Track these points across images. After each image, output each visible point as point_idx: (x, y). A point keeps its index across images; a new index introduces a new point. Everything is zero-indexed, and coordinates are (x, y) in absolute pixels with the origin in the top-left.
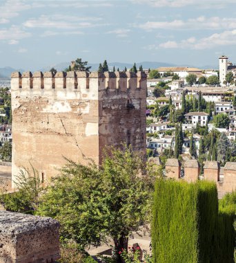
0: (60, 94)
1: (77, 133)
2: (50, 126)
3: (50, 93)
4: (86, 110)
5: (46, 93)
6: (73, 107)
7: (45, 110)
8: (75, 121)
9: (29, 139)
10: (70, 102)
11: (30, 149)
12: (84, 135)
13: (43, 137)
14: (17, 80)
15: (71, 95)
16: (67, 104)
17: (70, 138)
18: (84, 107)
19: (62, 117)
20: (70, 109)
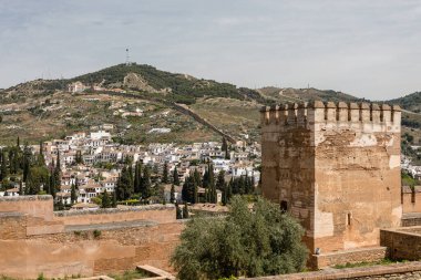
0: (367, 127)
1: (381, 167)
2: (357, 161)
3: (357, 126)
4: (390, 143)
5: (353, 125)
6: (379, 140)
7: (352, 144)
8: (380, 154)
9: (335, 178)
10: (376, 134)
11: (335, 188)
12: (388, 169)
13: (349, 174)
14: (322, 111)
15: (377, 128)
16: (373, 137)
17: (375, 173)
18: (388, 140)
19: (368, 150)
20: (375, 143)
